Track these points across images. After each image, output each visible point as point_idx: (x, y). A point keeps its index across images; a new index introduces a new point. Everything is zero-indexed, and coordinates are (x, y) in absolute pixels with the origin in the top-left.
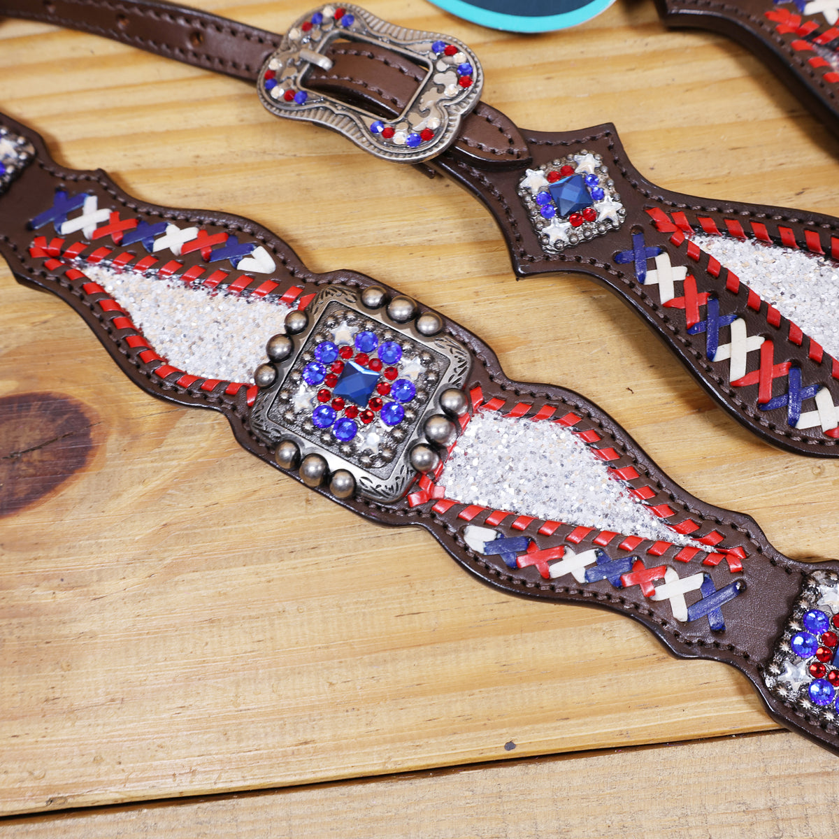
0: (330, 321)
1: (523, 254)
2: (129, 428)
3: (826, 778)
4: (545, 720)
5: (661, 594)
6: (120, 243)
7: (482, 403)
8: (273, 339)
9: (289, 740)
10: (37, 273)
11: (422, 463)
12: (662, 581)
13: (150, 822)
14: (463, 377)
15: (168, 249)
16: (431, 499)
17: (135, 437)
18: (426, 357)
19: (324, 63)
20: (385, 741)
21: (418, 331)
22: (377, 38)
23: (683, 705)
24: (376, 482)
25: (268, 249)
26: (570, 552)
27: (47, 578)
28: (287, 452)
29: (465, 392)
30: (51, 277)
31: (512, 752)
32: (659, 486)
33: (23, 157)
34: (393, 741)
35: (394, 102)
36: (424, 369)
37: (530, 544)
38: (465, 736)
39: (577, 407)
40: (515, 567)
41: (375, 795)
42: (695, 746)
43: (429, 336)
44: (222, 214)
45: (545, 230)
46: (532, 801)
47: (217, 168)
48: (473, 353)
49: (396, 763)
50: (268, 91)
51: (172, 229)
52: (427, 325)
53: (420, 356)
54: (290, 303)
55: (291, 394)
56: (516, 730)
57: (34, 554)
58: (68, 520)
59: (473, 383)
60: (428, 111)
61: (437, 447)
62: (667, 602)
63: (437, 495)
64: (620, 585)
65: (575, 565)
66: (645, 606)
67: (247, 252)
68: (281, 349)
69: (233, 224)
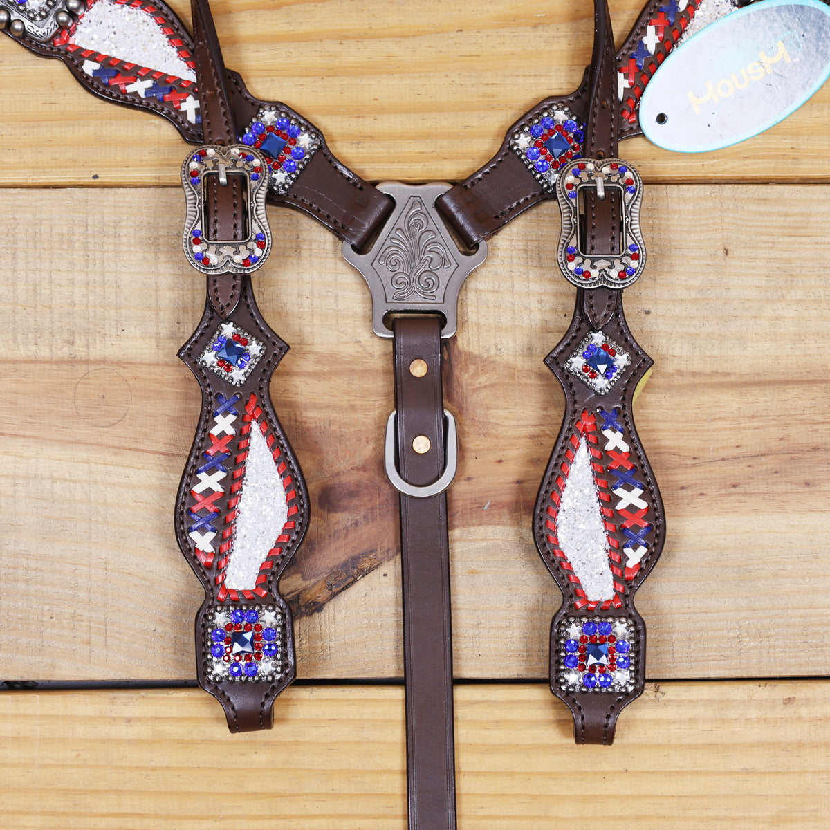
4: (116, 166)
5: (184, 107)
11: (62, 22)
12: (185, 101)
16: (66, 43)
20: (28, 167)
24: (36, 29)
26: (139, 80)
31: (96, 180)
34: (33, 168)
37: (117, 73)
38: (71, 170)
40: (108, 85)
41: (19, 194)
46: (104, 206)
49: (33, 179)
56: (100, 169)
61: (72, 14)
62: (185, 113)
63: (71, 42)
64: (162, 101)
65: (140, 87)
66: (173, 114)
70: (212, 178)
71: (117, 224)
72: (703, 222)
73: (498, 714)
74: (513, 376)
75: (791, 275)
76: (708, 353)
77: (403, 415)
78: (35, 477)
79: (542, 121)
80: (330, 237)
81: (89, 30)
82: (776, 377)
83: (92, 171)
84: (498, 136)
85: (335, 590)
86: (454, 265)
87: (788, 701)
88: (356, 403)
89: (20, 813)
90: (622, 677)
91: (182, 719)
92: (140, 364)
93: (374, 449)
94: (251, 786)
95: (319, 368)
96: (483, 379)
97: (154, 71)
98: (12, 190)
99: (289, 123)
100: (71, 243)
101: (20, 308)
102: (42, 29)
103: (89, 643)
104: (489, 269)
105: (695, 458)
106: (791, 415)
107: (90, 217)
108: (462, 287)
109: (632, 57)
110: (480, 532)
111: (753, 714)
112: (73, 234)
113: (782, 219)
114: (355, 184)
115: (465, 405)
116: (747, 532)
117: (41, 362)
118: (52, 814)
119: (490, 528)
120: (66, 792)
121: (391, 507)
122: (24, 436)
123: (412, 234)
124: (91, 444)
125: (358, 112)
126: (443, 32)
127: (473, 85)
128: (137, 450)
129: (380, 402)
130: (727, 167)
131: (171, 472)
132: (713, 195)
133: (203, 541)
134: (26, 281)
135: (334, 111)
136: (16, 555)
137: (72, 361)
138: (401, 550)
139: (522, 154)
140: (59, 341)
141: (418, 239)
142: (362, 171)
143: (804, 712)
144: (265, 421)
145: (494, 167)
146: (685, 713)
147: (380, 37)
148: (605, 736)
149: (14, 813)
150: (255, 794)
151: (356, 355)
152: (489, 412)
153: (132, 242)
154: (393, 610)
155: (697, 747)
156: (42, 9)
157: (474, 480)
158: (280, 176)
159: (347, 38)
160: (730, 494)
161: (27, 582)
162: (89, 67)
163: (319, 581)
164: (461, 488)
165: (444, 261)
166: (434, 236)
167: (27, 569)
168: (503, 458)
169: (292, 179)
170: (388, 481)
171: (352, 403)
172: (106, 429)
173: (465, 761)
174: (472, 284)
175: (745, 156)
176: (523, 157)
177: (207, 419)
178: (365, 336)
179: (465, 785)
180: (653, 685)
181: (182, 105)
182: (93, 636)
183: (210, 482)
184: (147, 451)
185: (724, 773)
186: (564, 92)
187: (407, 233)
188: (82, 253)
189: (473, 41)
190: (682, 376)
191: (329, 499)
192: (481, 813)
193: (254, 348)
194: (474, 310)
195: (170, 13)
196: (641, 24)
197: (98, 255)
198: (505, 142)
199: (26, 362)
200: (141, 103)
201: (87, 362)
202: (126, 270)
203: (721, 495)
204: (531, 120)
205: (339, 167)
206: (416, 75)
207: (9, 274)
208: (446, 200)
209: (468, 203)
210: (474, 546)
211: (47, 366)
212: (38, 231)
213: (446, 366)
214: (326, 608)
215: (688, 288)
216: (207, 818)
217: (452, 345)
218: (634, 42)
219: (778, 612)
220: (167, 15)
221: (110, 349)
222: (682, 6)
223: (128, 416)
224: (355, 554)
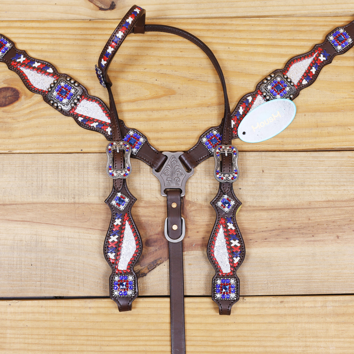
0: (61, 82)
2: (26, 95)
4: (87, 147)
5: (107, 130)
6: (27, 64)
7: (84, 98)
8: (52, 84)
9: (48, 146)
10: (12, 68)
11: (72, 106)
12: (107, 128)
13: (25, 156)
14: (81, 93)
15: (35, 67)
16: (74, 112)
17: (27, 96)
18: (75, 90)
20: (62, 148)
21: (75, 85)
25: (52, 68)
26: (94, 123)
27: (10, 117)
28: (52, 102)
29: (81, 96)
30: (15, 69)
31: (82, 151)
33: (11, 47)
34: (63, 148)
36: (75, 91)
37: (88, 121)
38: (75, 148)
39: (99, 101)
40: (85, 124)
41: (60, 155)
43: (76, 86)
44: (45, 61)
46: (84, 159)
47: (45, 51)
48: (83, 90)
49: (64, 151)
51: (36, 63)
52: (76, 85)
54: (55, 78)
55: (53, 93)
56: (83, 148)
57: (8, 114)
58: (15, 108)
59: (83, 95)
61: (75, 104)
62: (108, 132)
63: (75, 112)
64: (101, 128)
65: (95, 125)
66: (104, 132)
67: (48, 68)
68: (52, 85)
69: (47, 63)
70: (115, 151)
71: (88, 164)
72: (257, 163)
73: (197, 306)
74: (201, 207)
75: (282, 178)
76: (258, 201)
77: (170, 219)
78: (64, 237)
79: (210, 134)
80: (149, 167)
81: (80, 108)
82: (278, 208)
83: (81, 149)
84: (197, 138)
85: (150, 269)
86: (184, 175)
87: (282, 302)
89: (58, 335)
90: (233, 295)
91: (105, 307)
92: (94, 204)
93: (161, 228)
94: (125, 327)
95: (145, 205)
96: (193, 208)
97: (98, 120)
98: (58, 154)
99: (137, 135)
100: (74, 169)
101: (60, 188)
102: (66, 108)
103: (79, 285)
104: (194, 176)
105: (254, 231)
106: (282, 219)
107: (80, 162)
108: (187, 182)
109: (235, 116)
110: (192, 252)
111: (271, 306)
112: (75, 167)
113: (279, 162)
114: (156, 152)
115: (188, 216)
116: (270, 253)
117: (65, 203)
118: (68, 335)
119: (195, 252)
120: (72, 329)
121: (166, 245)
122: (60, 225)
123: (172, 166)
124: (80, 227)
125: (157, 131)
126: (181, 108)
127: (190, 124)
128: (93, 229)
129: (163, 215)
130: (263, 147)
131: (103, 235)
132: (259, 155)
133: (112, 256)
134: (62, 180)
135: (150, 131)
136: (58, 260)
137: (75, 203)
138: (169, 258)
139: (204, 143)
140: (71, 198)
141: (174, 168)
142: (158, 148)
143: (286, 305)
144: (130, 221)
145: (196, 147)
146: (252, 305)
147: (163, 110)
148: (228, 313)
149: (57, 335)
150: (126, 329)
151: (156, 201)
152: (194, 218)
153: (92, 169)
154: (167, 275)
155: (255, 315)
156: (67, 103)
157: (190, 237)
158: (134, 150)
159: (154, 110)
160: (264, 242)
161: (61, 268)
162: (80, 119)
163: (145, 267)
164: (187, 240)
165: (182, 174)
166: (179, 167)
167: (61, 264)
168: (198, 231)
169: (138, 151)
170: (165, 238)
171: (155, 215)
172: (84, 223)
173: (188, 320)
174: (190, 181)
175: (269, 144)
176: (204, 144)
177: (113, 220)
178: (159, 196)
179: (188, 327)
180: (242, 297)
181: (106, 130)
182: (80, 283)
183: (114, 238)
184: (96, 229)
185: (263, 323)
186: (216, 126)
187: (171, 166)
188: (77, 172)
189: (190, 111)
190: (250, 207)
191: (148, 243)
192: (192, 335)
193: (127, 200)
194: (190, 188)
195: (103, 103)
196: (238, 106)
197: (82, 173)
198: (199, 140)
199: (61, 204)
200: (95, 129)
201: (79, 203)
202: (90, 177)
203: (262, 242)
204: (207, 134)
205: (151, 147)
206: (174, 121)
207: (57, 178)
208: (182, 157)
209: (188, 158)
210: (190, 257)
211: (67, 205)
212: (65, 166)
213: (182, 204)
214: (147, 275)
215: (252, 182)
216: (113, 336)
217: (184, 198)
218: (236, 111)
219: (279, 276)
220: (102, 104)
221: (85, 200)
222: (250, 101)
223: (90, 219)
224: (156, 259)
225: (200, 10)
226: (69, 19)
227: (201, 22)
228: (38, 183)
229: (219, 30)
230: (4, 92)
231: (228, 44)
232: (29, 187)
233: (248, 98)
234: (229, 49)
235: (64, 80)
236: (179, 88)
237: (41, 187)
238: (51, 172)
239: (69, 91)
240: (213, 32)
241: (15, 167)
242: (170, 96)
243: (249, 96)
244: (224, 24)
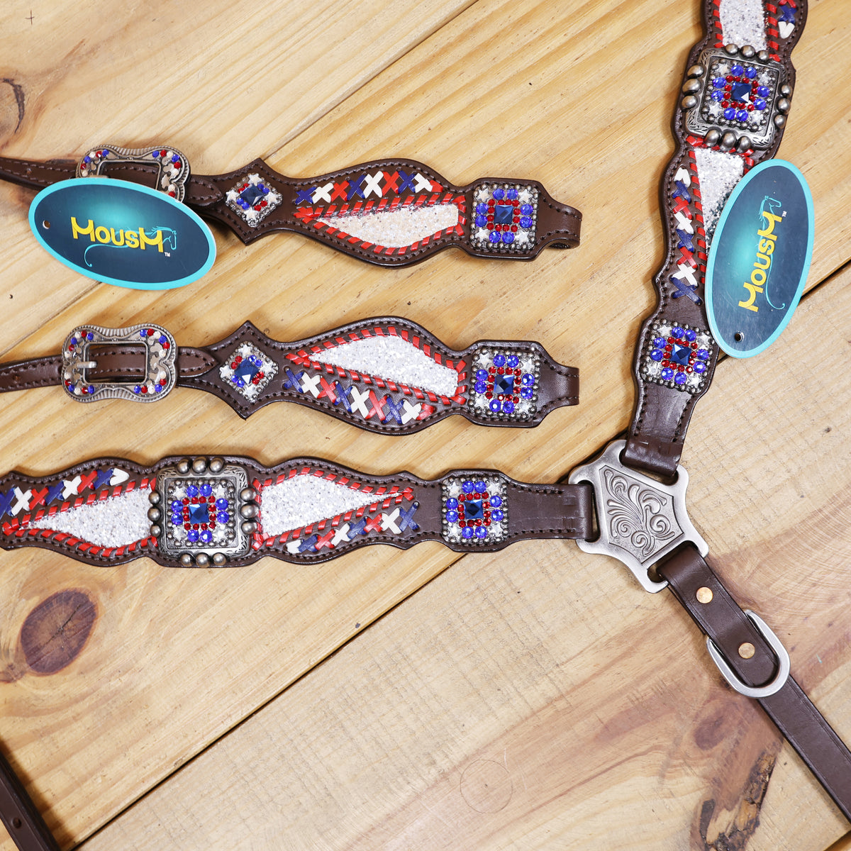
0: (171, 491)
1: (241, 408)
2: (106, 586)
3: (494, 563)
4: (366, 607)
5: (384, 527)
6: (46, 504)
7: (262, 486)
8: (149, 512)
9: (263, 678)
10: (15, 541)
11: (249, 530)
12: (382, 521)
13: (224, 746)
14: (246, 480)
15: (72, 494)
16: (263, 541)
17: (112, 589)
18: (223, 483)
19: (92, 365)
20: (304, 655)
21: (213, 472)
22: (111, 340)
23: (421, 566)
24: (234, 550)
25: (119, 468)
26: (337, 530)
27: (112, 675)
28: (187, 559)
29: (250, 487)
30: (23, 539)
31: (359, 628)
32: (360, 479)
34: (307, 653)
35: (138, 371)
36: (225, 489)
37: (317, 537)
38: (336, 633)
39: (306, 464)
40: (316, 551)
41: (313, 679)
42: (435, 580)
43: (219, 471)
44: (87, 461)
45: (244, 394)
46: (379, 642)
47: (68, 435)
48: (244, 466)
49: (313, 661)
50: (72, 392)
51: (66, 483)
52: (216, 466)
53: (221, 484)
54: (146, 488)
55: (172, 534)
56: (357, 617)
57: (99, 669)
58: (105, 644)
59: (252, 481)
60: (156, 369)
61: (252, 519)
62: (389, 529)
63: (265, 537)
64: (365, 533)
65: (341, 535)
66: (381, 536)
67: (111, 475)
68: (155, 515)
69: (94, 464)
71: (399, 649)
72: (819, 334)
74: (768, 549)
79: (655, 345)
83: (351, 624)
85: (758, 801)
88: (671, 653)
92: (494, 741)
95: (624, 648)
96: (748, 568)
97: (342, 515)
98: (304, 679)
99: (472, 482)
100: (376, 688)
101: (376, 765)
102: (237, 547)
107: (376, 658)
109: (680, 247)
110: (829, 681)
114: (553, 492)
117: (421, 794)
119: (835, 673)
123: (621, 498)
124: (504, 827)
128: (541, 806)
129: (688, 639)
134: (366, 741)
135: (494, 447)
137: (444, 776)
139: (659, 381)
140: (423, 768)
141: (628, 498)
142: (547, 477)
145: (645, 404)
151: (644, 617)
152: (770, 589)
153: (420, 653)
154: (810, 785)
156: (228, 534)
157: (798, 647)
158: (496, 529)
163: (741, 803)
165: (660, 500)
166: (638, 488)
168: (806, 615)
169: (505, 524)
170: (737, 693)
171: (668, 655)
172: (506, 808)
178: (638, 597)
181: (382, 525)
184: (547, 802)
187: (617, 499)
188: (390, 689)
191: (704, 739)
194: (703, 520)
195: (321, 462)
196: (667, 217)
197: (403, 682)
198: (636, 379)
199: (411, 802)
200: (351, 545)
201: (455, 769)
202: (432, 678)
207: (350, 745)
208: (628, 454)
210: (833, 695)
211: (429, 793)
212: (346, 697)
214: (761, 820)
215: (844, 391)
218: (673, 234)
220: (320, 466)
221: (465, 746)
222: (687, 182)
223: (515, 787)
224: (753, 764)
225: (384, 38)
226: (65, 305)
227: (408, 68)
228: (313, 792)
229: (470, 55)
230: (46, 621)
231: (520, 75)
232: (297, 819)
233: (677, 177)
234: (532, 88)
235: (176, 480)
236: (482, 282)
237: (327, 799)
238: (322, 739)
239: (212, 499)
240: (459, 71)
241: (223, 793)
242: (475, 319)
243: (675, 170)
244: (473, 30)
